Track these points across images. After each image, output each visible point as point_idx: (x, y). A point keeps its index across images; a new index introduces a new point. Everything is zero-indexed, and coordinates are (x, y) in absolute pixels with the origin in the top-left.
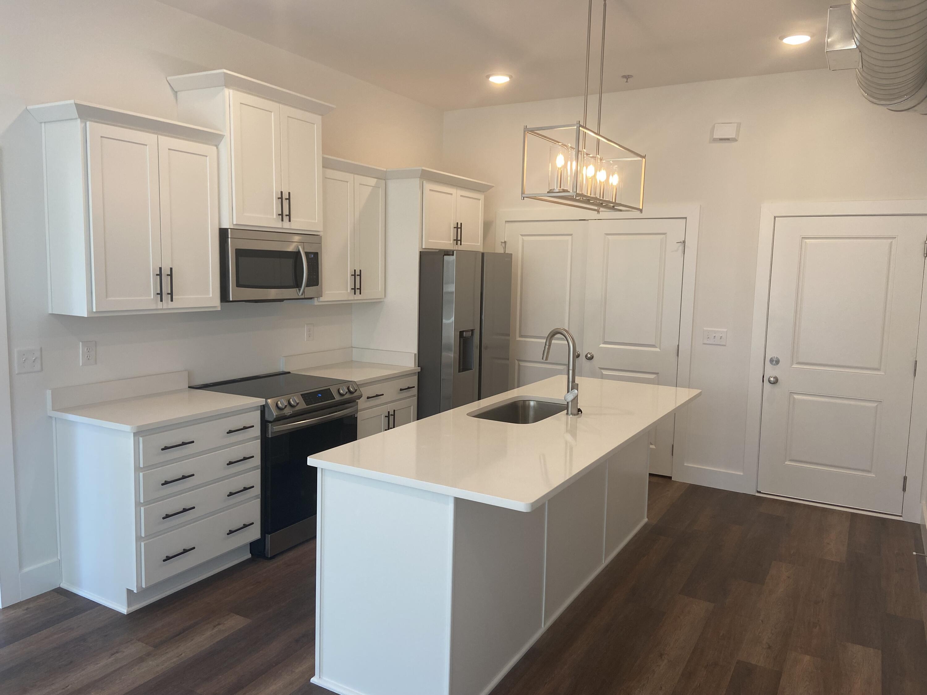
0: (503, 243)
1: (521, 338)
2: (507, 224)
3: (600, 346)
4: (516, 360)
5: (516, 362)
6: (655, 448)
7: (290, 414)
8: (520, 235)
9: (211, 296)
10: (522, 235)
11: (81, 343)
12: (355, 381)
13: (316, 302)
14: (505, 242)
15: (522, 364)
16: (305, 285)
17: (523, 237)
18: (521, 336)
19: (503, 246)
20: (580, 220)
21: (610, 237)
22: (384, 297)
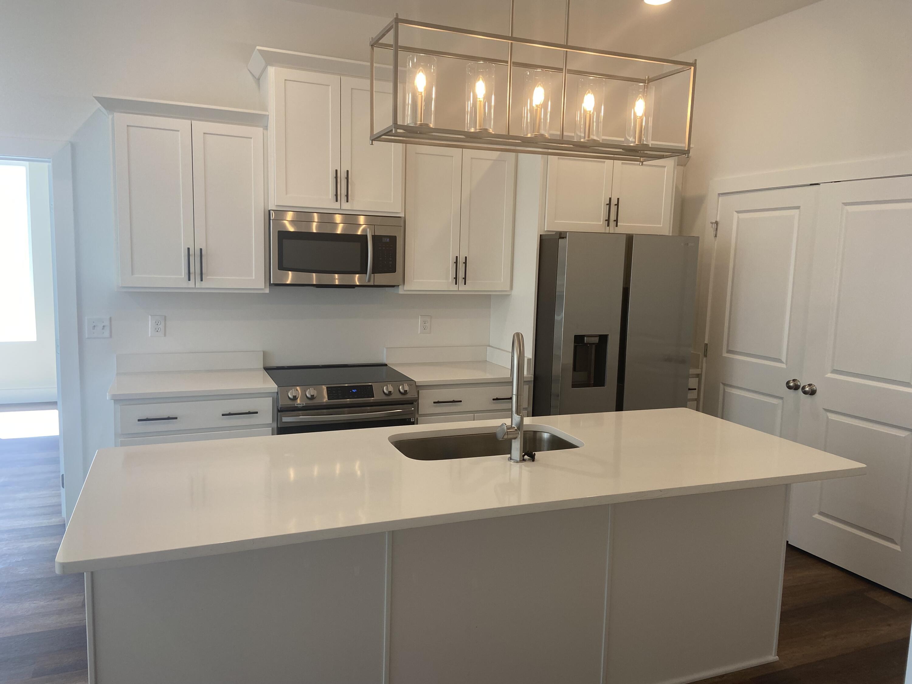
0: (714, 223)
1: (728, 354)
2: (721, 199)
3: (827, 376)
4: (721, 384)
5: (722, 386)
6: (900, 550)
7: (302, 405)
8: (735, 213)
9: (254, 278)
10: (738, 212)
11: (150, 317)
12: (416, 381)
13: (401, 291)
14: (717, 223)
15: (728, 390)
16: (370, 271)
17: (740, 215)
18: (729, 351)
19: (713, 227)
20: (811, 185)
21: (848, 208)
22: (508, 289)
